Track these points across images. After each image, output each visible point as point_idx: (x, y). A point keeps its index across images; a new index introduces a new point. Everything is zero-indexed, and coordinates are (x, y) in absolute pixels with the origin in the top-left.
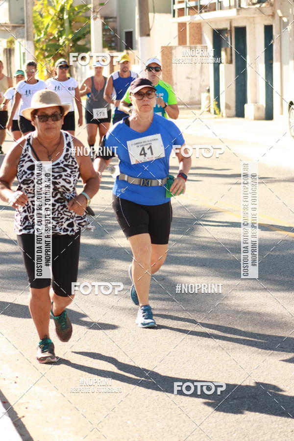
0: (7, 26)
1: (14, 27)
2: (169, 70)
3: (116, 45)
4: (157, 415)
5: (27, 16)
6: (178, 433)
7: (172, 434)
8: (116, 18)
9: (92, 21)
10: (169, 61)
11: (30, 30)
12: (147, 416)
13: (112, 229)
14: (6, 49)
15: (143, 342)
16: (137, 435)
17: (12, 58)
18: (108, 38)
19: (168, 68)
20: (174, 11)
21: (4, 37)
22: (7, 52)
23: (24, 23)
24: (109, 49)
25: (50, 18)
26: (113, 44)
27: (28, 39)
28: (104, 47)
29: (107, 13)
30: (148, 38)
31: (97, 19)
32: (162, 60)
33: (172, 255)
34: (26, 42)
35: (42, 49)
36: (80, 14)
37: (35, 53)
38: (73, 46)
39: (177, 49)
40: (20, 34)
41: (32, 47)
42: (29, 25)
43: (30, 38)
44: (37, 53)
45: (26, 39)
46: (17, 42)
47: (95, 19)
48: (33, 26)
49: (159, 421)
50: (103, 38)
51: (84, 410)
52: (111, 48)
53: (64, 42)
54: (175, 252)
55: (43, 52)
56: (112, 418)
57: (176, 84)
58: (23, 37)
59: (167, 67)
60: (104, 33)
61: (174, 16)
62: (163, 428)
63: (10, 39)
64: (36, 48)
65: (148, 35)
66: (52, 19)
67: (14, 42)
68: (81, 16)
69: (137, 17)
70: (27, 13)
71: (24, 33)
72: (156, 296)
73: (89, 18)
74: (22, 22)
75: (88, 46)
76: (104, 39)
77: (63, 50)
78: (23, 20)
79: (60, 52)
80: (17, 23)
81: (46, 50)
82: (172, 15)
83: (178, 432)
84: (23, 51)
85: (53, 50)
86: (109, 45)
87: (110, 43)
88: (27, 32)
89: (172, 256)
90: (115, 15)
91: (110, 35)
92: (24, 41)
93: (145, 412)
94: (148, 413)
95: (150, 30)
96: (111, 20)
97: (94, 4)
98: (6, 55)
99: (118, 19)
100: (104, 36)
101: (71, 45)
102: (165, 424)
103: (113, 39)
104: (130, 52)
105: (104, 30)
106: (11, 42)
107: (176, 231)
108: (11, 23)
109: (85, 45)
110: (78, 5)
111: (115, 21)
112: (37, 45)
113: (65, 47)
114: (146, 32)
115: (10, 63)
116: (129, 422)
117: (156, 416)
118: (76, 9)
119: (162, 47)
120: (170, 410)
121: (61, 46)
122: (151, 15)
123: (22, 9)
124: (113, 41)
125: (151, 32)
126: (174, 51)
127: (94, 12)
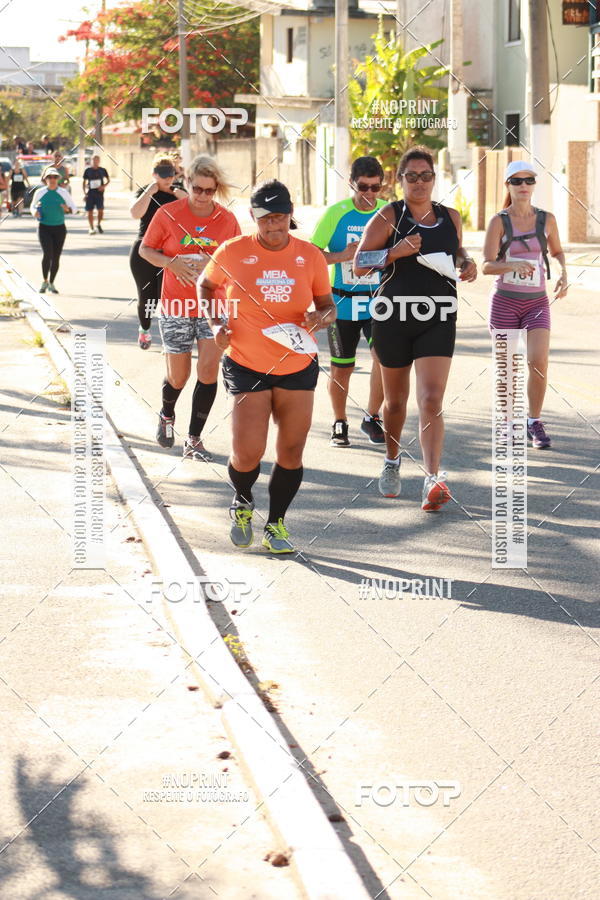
0: (304, 102)
1: (316, 103)
2: (582, 182)
3: (491, 137)
4: (553, 776)
5: (338, 85)
6: (589, 809)
7: (577, 810)
8: (491, 91)
9: (450, 96)
10: (581, 166)
11: (342, 109)
12: (534, 779)
13: (481, 454)
14: (302, 140)
15: (530, 652)
16: (518, 810)
17: (312, 156)
18: (477, 125)
19: (579, 179)
20: (593, 80)
21: (300, 121)
22: (302, 145)
23: (333, 97)
24: (478, 145)
25: (378, 87)
26: (485, 136)
27: (339, 125)
28: (470, 139)
29: (477, 82)
30: (546, 126)
31: (460, 92)
32: (570, 164)
33: (582, 502)
34: (336, 128)
35: (364, 142)
36: (430, 83)
37: (351, 147)
38: (417, 137)
39: (597, 146)
40: (326, 114)
41: (347, 138)
42: (342, 100)
43: (342, 122)
44: (354, 148)
45: (335, 124)
46: (320, 129)
47: (456, 91)
48: (349, 103)
49: (556, 788)
50: (468, 123)
51: (428, 765)
52: (482, 143)
53: (401, 131)
54: (588, 498)
55: (364, 147)
56: (476, 779)
57: (592, 206)
58: (330, 121)
59: (578, 176)
60: (470, 117)
61: (592, 90)
62: (563, 800)
63: (309, 122)
64: (352, 140)
65: (547, 122)
66: (381, 90)
67: (314, 128)
68: (431, 87)
69: (528, 89)
70: (338, 80)
71: (333, 114)
72: (554, 571)
73: (446, 90)
74: (329, 95)
75: (442, 138)
76: (470, 127)
77: (399, 144)
78: (332, 92)
79: (393, 147)
80: (320, 97)
81: (371, 144)
82: (589, 88)
83: (588, 806)
84: (329, 144)
85: (382, 142)
86: (479, 137)
87: (481, 134)
88: (339, 112)
89: (582, 505)
90: (489, 86)
91: (481, 119)
92: (332, 128)
93: (533, 771)
94: (537, 773)
95: (550, 113)
96: (484, 94)
97: (454, 65)
98: (300, 151)
99: (495, 93)
100: (470, 121)
101: (413, 136)
102: (566, 793)
103: (486, 127)
104: (515, 149)
105: (470, 111)
106: (311, 128)
107: (590, 461)
108: (311, 96)
109: (438, 136)
110: (426, 68)
111: (491, 97)
112: (355, 134)
113: (403, 140)
114: (543, 116)
115: (308, 166)
116: (504, 788)
117: (550, 779)
118: (424, 74)
119: (572, 144)
120: (575, 769)
121: (396, 137)
122: (552, 86)
123: (330, 72)
124: (485, 131)
125: (553, 117)
126: (590, 150)
127: (454, 79)
